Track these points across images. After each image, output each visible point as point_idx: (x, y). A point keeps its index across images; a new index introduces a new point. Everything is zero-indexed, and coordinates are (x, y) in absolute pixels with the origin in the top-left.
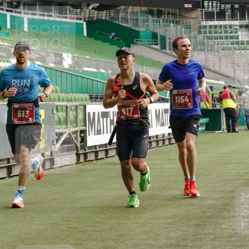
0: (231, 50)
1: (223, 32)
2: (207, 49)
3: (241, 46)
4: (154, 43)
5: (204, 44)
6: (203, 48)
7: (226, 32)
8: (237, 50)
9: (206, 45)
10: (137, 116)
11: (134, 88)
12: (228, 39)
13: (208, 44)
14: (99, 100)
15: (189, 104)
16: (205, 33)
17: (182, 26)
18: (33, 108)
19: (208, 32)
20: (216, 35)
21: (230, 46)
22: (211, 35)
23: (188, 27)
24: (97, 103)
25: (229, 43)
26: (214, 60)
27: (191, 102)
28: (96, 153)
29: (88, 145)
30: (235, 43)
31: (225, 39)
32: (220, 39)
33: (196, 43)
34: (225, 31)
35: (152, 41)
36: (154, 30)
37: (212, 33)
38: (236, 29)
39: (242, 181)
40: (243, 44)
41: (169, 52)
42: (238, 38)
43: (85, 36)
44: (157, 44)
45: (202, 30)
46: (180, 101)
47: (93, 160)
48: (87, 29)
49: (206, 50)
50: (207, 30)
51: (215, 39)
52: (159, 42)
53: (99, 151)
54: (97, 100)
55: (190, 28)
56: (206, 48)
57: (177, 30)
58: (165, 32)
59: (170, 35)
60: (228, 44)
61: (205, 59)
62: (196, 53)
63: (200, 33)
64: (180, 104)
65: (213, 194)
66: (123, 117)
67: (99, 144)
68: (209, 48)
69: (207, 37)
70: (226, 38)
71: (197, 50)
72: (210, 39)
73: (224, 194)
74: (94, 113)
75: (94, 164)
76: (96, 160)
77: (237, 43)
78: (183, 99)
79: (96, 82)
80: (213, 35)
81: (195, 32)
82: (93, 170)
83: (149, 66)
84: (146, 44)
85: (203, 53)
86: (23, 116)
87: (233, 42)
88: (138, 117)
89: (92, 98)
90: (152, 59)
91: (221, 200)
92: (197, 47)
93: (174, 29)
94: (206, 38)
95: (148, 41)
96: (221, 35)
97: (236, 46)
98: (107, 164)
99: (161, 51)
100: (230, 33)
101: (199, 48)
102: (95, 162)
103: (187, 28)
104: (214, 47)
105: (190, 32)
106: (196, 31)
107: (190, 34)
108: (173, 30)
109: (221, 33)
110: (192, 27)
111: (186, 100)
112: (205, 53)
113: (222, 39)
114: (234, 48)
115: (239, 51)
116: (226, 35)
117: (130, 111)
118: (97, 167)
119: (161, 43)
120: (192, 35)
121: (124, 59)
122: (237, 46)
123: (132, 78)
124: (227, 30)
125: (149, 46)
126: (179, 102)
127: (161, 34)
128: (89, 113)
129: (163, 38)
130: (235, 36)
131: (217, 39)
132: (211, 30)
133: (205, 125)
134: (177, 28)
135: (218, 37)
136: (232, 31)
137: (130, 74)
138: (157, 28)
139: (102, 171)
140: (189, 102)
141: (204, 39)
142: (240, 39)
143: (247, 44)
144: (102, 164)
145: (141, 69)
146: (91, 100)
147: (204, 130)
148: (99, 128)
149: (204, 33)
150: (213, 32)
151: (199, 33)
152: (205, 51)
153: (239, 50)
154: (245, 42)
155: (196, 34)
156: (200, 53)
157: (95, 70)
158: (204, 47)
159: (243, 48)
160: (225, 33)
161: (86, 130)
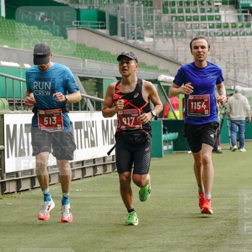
0: (210, 36)
1: (199, 11)
2: (176, 35)
3: (224, 30)
4: (100, 26)
5: (172, 28)
6: (170, 33)
7: (203, 11)
8: (218, 36)
9: (174, 30)
10: (138, 126)
11: (135, 97)
12: (205, 20)
13: (177, 28)
14: (22, 107)
15: (206, 112)
16: (173, 11)
17: (141, 2)
18: (60, 113)
19: (177, 11)
20: (188, 14)
21: (209, 30)
22: (181, 15)
23: (149, 4)
24: (19, 111)
25: (208, 26)
26: (186, 50)
27: (208, 109)
28: (18, 182)
29: (6, 172)
30: (215, 26)
31: (202, 20)
32: (194, 20)
33: (160, 27)
34: (201, 9)
35: (98, 24)
36: (101, 8)
37: (182, 12)
38: (218, 6)
39: (225, 222)
40: (227, 27)
41: (122, 39)
42: (219, 19)
43: (3, 17)
44: (104, 28)
45: (169, 8)
46: (197, 107)
47: (14, 192)
48: (6, 7)
49: (174, 36)
50: (176, 7)
51: (188, 20)
52: (107, 26)
53: (23, 179)
54: (19, 107)
55: (151, 5)
56: (174, 33)
57: (133, 8)
58: (116, 11)
59: (123, 15)
60: (206, 28)
61: (172, 49)
62: (160, 40)
63: (165, 11)
64: (196, 111)
65: (183, 240)
66: (123, 127)
67: (22, 169)
68: (179, 33)
69: (176, 17)
70: (203, 18)
71: (161, 36)
72: (180, 20)
73: (199, 240)
74: (15, 126)
75: (15, 197)
76: (18, 192)
77: (219, 26)
78: (200, 106)
79: (19, 82)
80: (185, 14)
81: (159, 11)
82: (14, 206)
83: (93, 59)
84: (89, 28)
85: (170, 40)
86: (50, 124)
87: (213, 24)
88: (140, 127)
89: (13, 104)
90: (97, 50)
91: (195, 248)
92: (162, 32)
93: (128, 6)
94: (174, 19)
95: (91, 24)
96: (196, 14)
97: (216, 30)
98: (33, 198)
99: (110, 37)
100: (209, 12)
101: (165, 33)
102: (16, 194)
103: (147, 5)
104: (185, 32)
105: (151, 11)
106: (160, 9)
107: (151, 13)
108: (127, 8)
109: (196, 12)
110: (154, 4)
111: (202, 107)
112: (173, 41)
113: (197, 20)
114: (215, 33)
115: (221, 38)
116: (203, 14)
117: (131, 121)
118: (19, 202)
119: (110, 26)
120: (154, 14)
121: (125, 65)
122: (218, 30)
123: (134, 85)
124: (205, 7)
125: (92, 30)
126: (195, 108)
127: (111, 14)
128: (8, 126)
129: (114, 20)
130: (216, 16)
131: (190, 20)
132: (181, 7)
133: (172, 143)
134: (133, 5)
135: (191, 17)
136: (211, 9)
137: (132, 81)
138: (104, 4)
139: (26, 208)
140: (206, 109)
141: (172, 20)
142: (223, 20)
143: (232, 27)
144: (26, 198)
145: (82, 64)
146: (11, 107)
147: (171, 150)
148: (22, 148)
149: (172, 13)
150: (184, 10)
151: (164, 13)
152: (172, 38)
153: (221, 35)
154: (230, 25)
155: (160, 13)
156: (165, 40)
157: (17, 65)
158: (172, 31)
159: (227, 33)
160: (201, 12)
161: (4, 150)
